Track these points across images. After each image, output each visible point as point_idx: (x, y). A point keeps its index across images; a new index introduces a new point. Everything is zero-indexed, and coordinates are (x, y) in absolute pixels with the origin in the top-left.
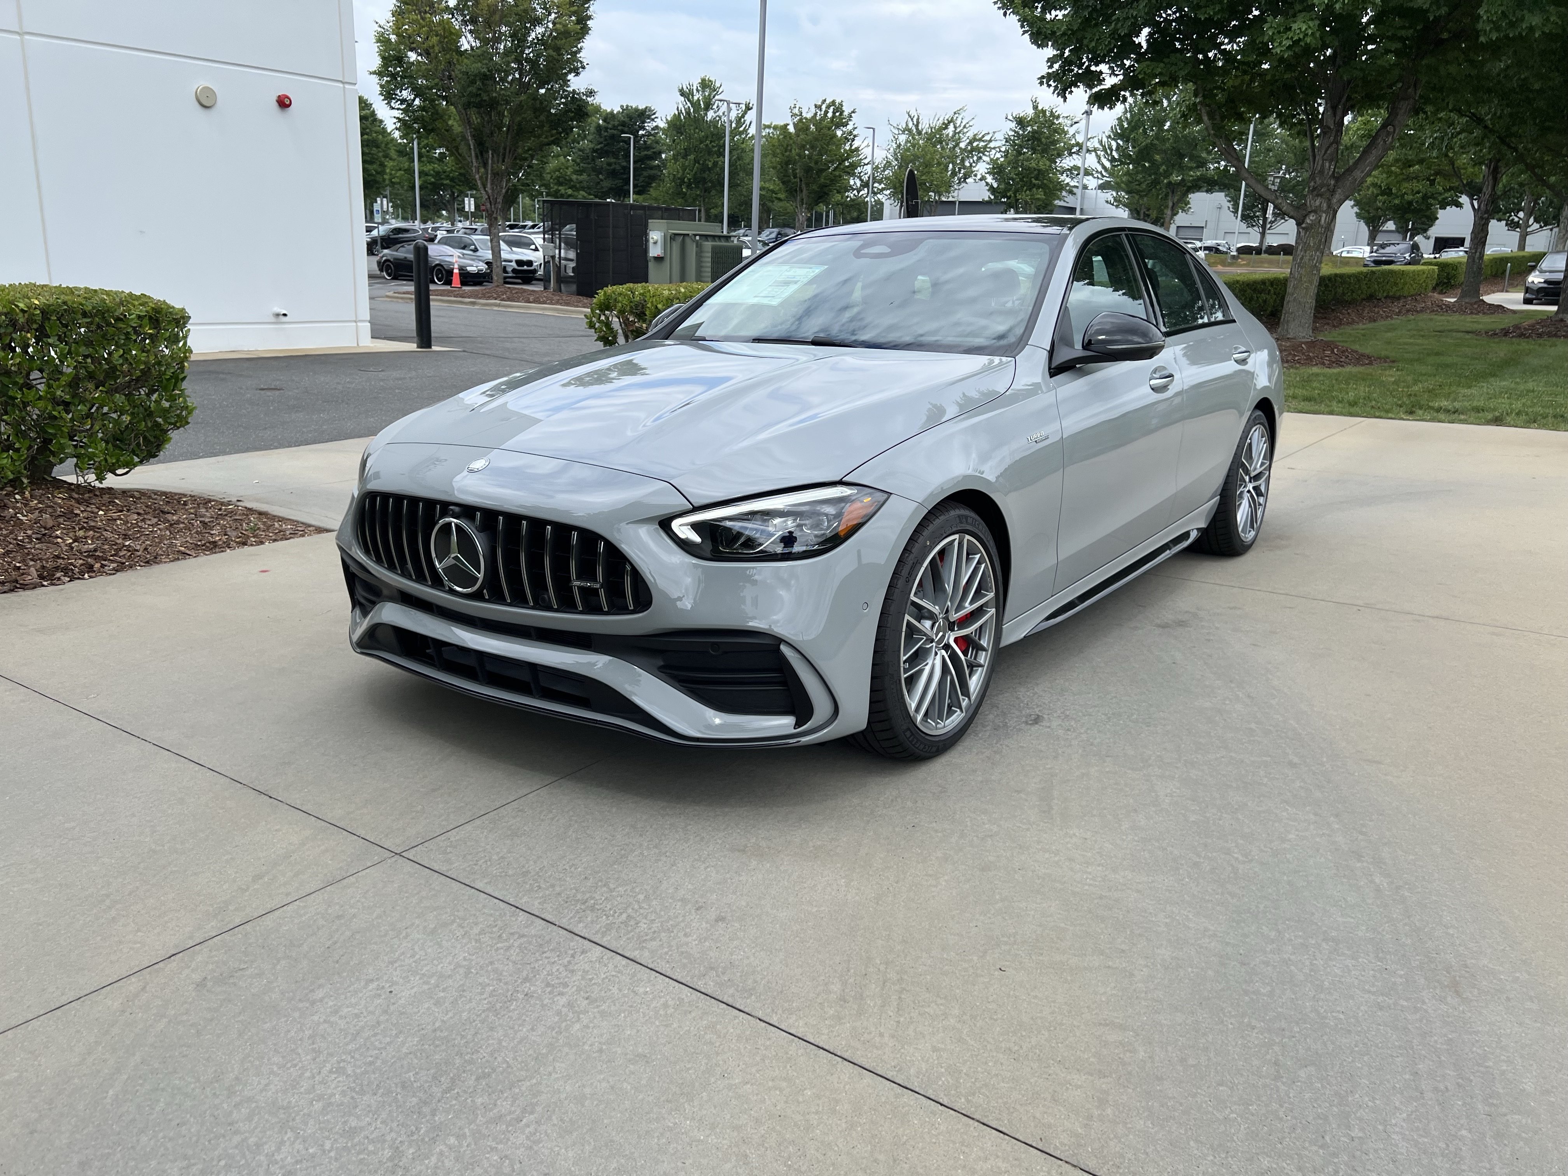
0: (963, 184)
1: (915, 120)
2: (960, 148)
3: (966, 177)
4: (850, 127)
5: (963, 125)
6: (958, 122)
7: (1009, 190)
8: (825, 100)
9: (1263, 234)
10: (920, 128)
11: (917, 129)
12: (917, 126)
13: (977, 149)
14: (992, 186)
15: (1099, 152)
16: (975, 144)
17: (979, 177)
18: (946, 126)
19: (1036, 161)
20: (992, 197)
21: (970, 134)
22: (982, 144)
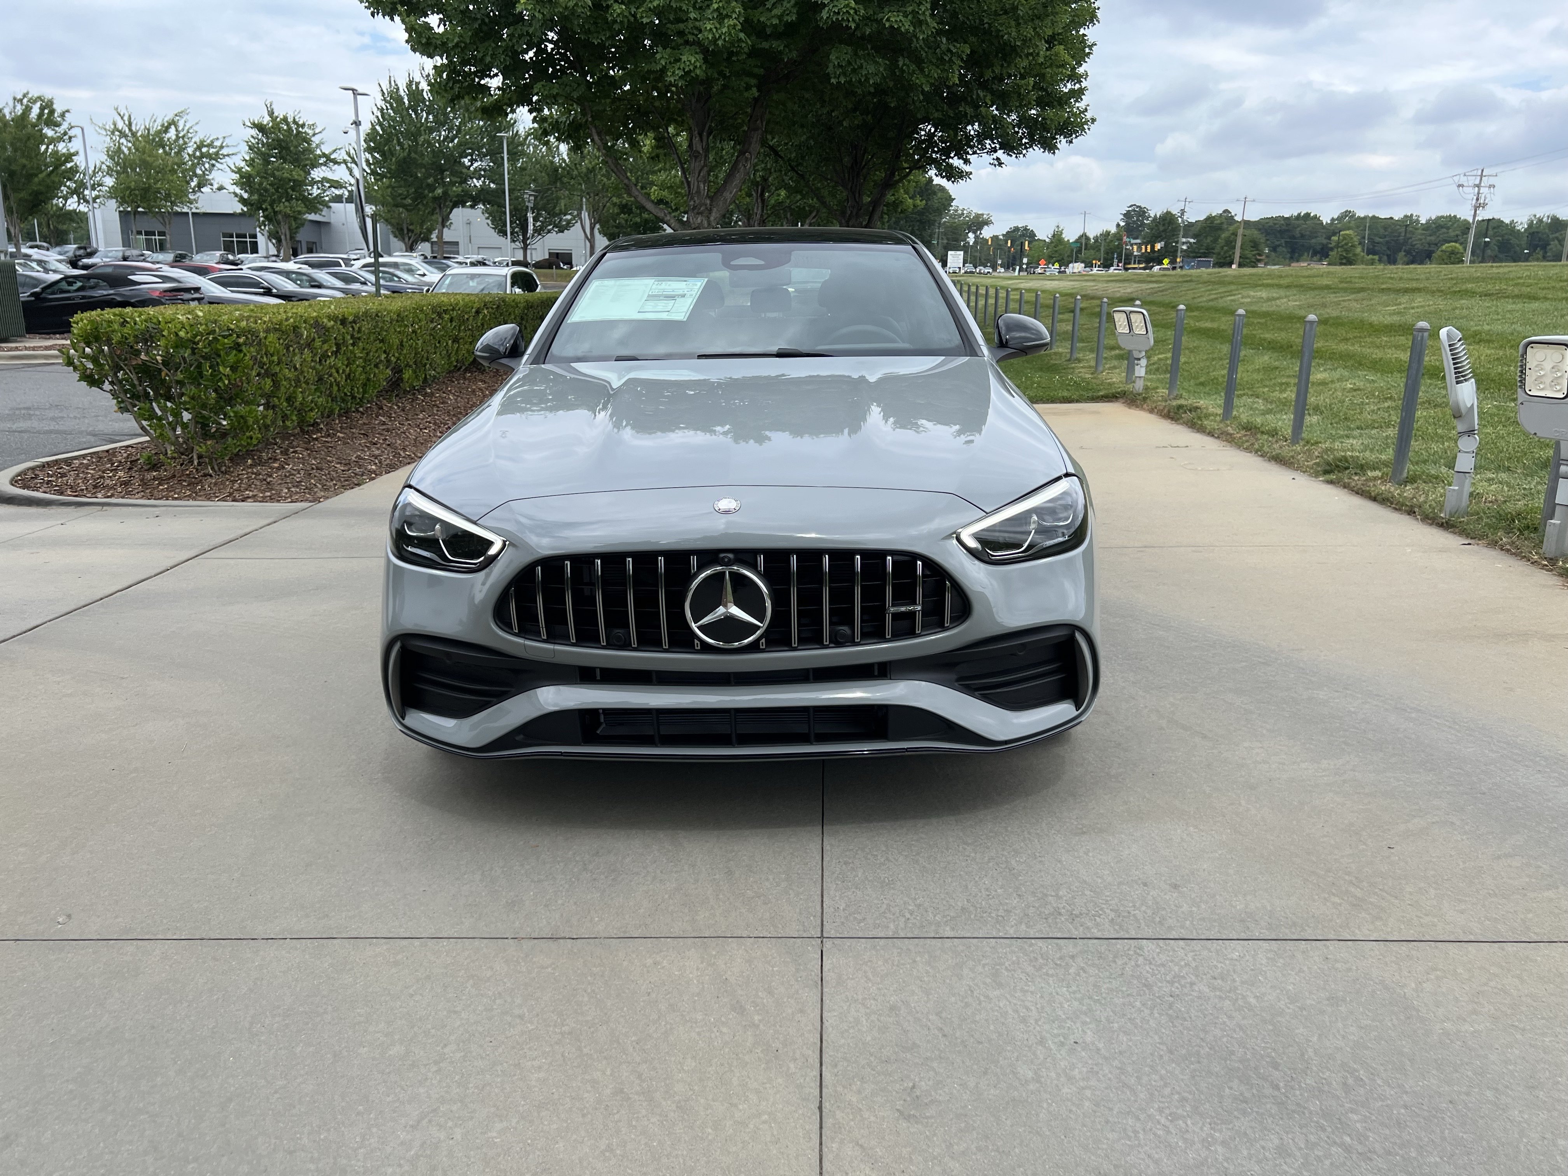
0: (199, 194)
1: (126, 118)
2: (188, 154)
3: (200, 186)
4: (65, 126)
5: (186, 128)
6: (181, 125)
7: (265, 201)
8: (28, 93)
9: (525, 249)
10: (134, 129)
11: (130, 130)
12: (130, 125)
13: (209, 156)
14: (241, 197)
15: (349, 165)
16: (204, 150)
17: (216, 186)
18: (166, 130)
19: (288, 170)
20: (245, 209)
21: (197, 139)
22: (212, 151)
